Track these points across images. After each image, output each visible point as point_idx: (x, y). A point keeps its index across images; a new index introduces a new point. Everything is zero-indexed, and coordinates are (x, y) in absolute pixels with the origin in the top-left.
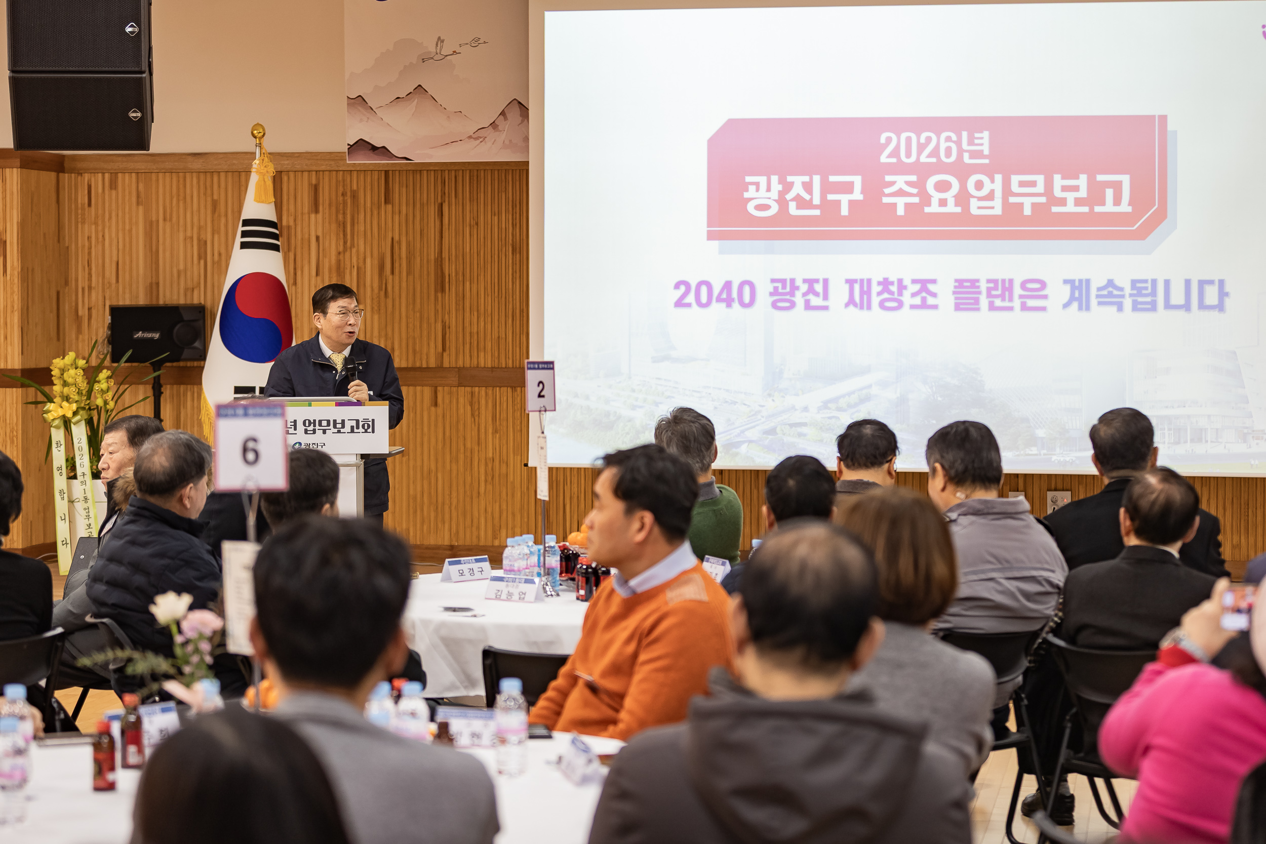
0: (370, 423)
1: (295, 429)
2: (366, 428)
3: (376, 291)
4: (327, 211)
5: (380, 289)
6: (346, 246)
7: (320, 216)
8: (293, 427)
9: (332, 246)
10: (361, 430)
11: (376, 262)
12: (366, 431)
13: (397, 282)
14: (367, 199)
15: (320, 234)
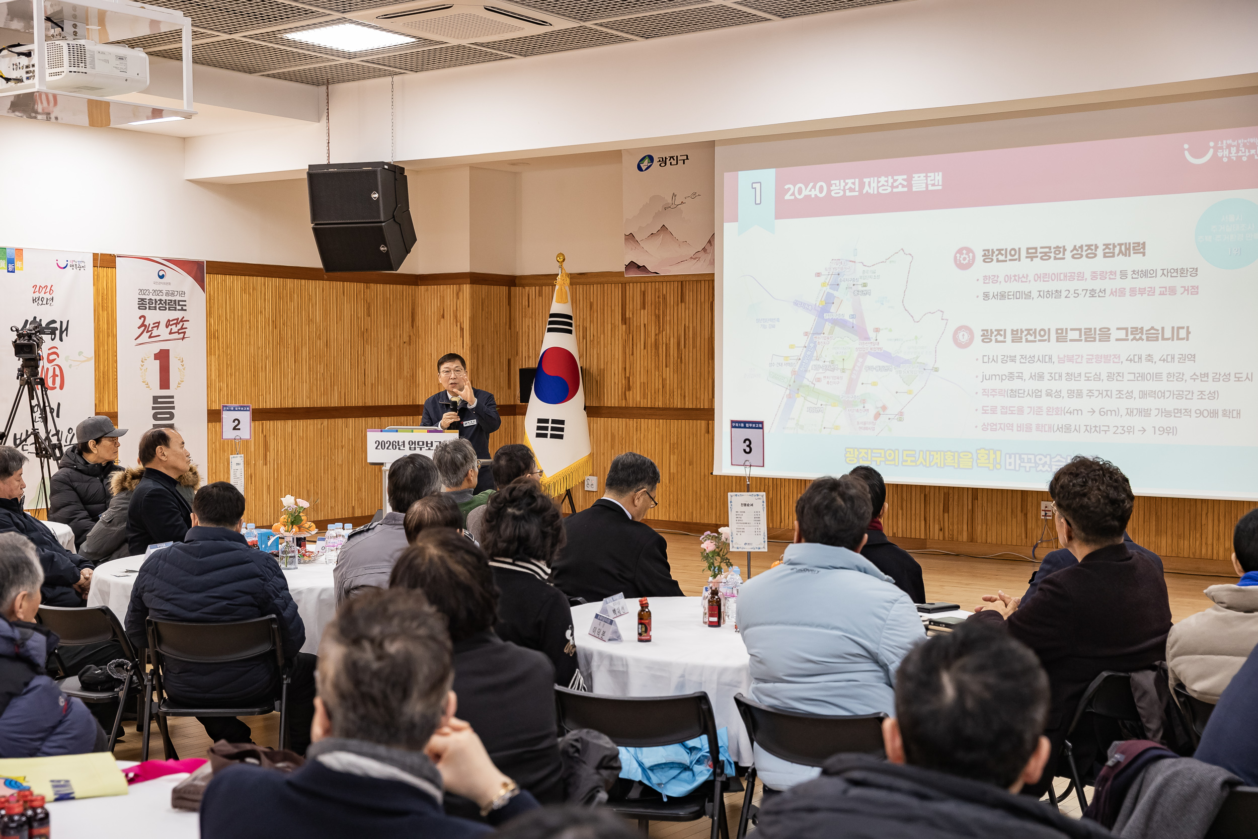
1: (404, 447)
3: (676, 359)
4: (650, 308)
5: (678, 358)
6: (660, 330)
7: (646, 311)
9: (653, 331)
11: (676, 340)
13: (687, 353)
14: (671, 299)
15: (646, 323)
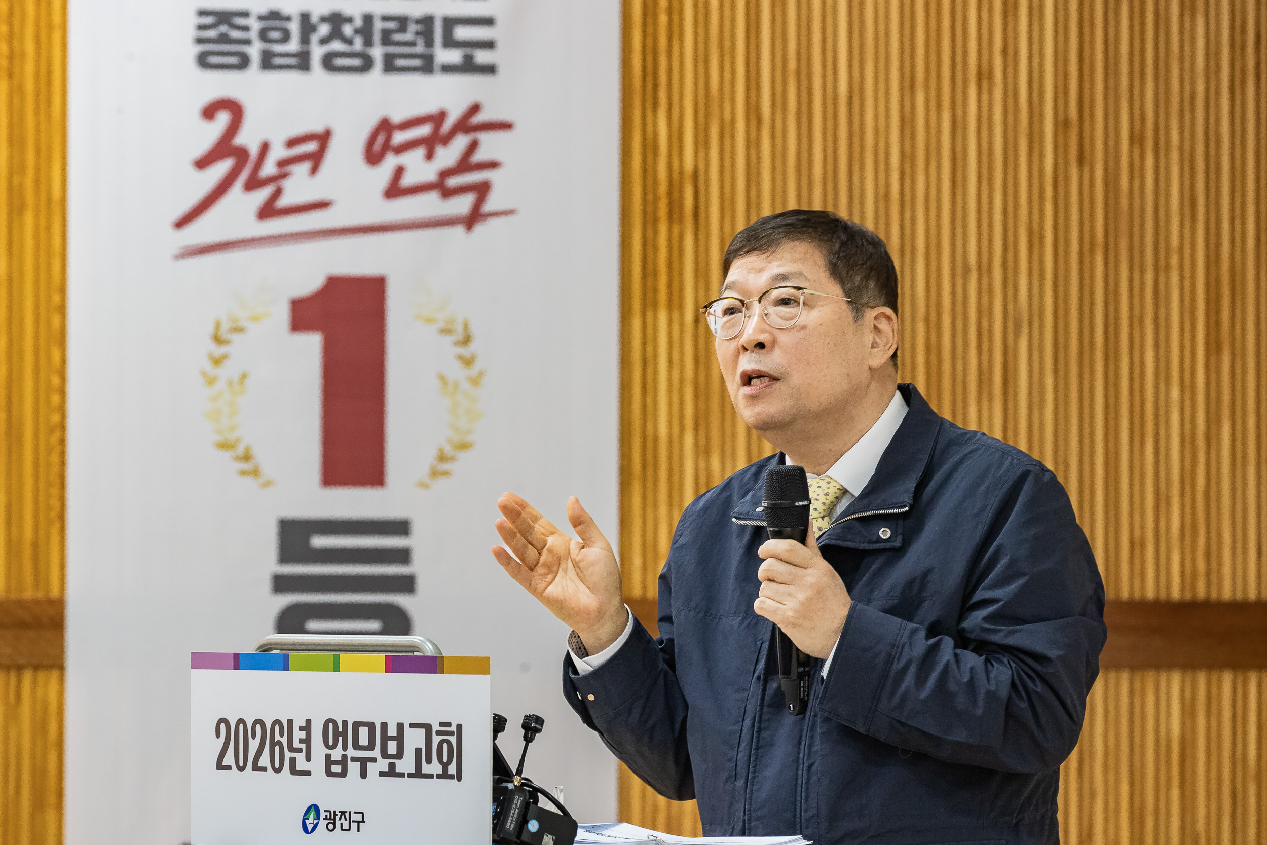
0: (453, 739)
1: (308, 758)
2: (445, 760)
8: (303, 746)
10: (435, 768)
12: (445, 775)
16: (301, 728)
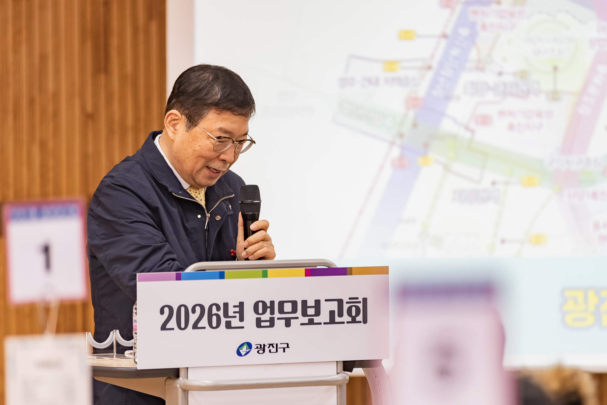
0: (360, 306)
1: (242, 319)
2: (354, 314)
10: (346, 318)
16: (234, 306)
